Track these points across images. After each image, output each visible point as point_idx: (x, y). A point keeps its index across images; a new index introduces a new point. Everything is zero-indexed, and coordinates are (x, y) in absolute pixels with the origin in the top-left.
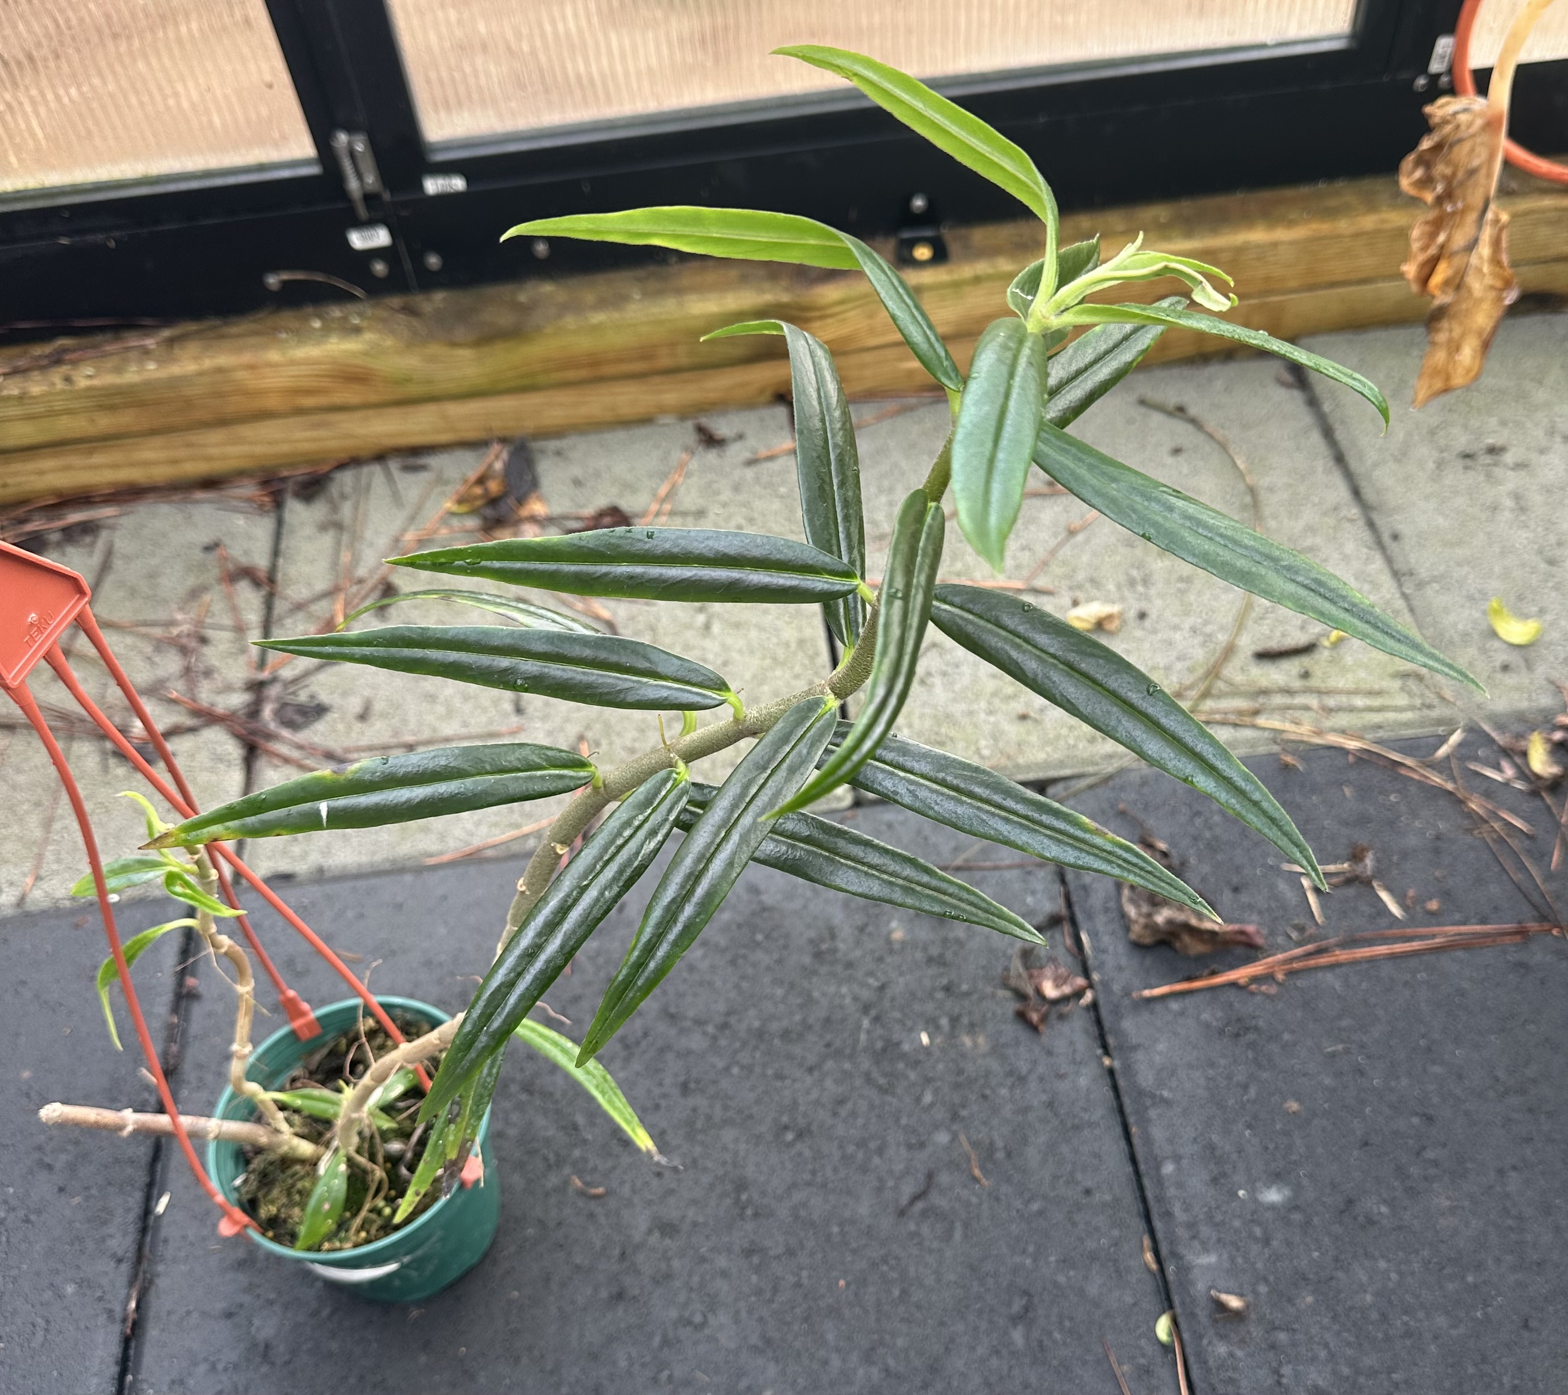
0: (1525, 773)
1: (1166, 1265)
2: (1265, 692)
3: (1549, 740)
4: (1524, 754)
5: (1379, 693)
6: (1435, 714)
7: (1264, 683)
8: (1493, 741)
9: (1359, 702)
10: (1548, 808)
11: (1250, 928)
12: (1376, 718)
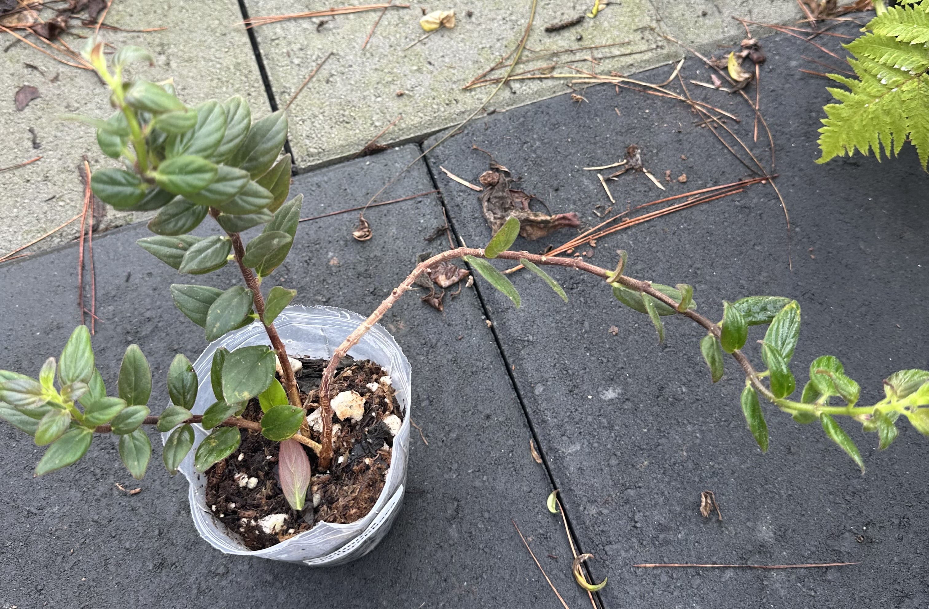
0: (726, 81)
1: (547, 458)
2: (556, 54)
3: (739, 57)
4: (726, 69)
5: (629, 43)
6: (665, 51)
7: (555, 48)
8: (705, 63)
9: (616, 51)
10: (746, 101)
11: (569, 215)
12: (629, 60)
